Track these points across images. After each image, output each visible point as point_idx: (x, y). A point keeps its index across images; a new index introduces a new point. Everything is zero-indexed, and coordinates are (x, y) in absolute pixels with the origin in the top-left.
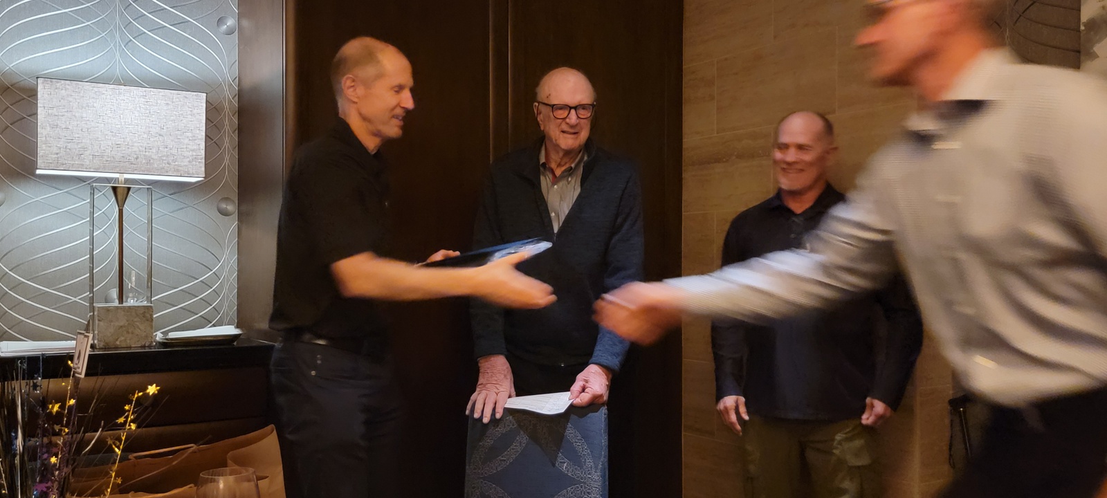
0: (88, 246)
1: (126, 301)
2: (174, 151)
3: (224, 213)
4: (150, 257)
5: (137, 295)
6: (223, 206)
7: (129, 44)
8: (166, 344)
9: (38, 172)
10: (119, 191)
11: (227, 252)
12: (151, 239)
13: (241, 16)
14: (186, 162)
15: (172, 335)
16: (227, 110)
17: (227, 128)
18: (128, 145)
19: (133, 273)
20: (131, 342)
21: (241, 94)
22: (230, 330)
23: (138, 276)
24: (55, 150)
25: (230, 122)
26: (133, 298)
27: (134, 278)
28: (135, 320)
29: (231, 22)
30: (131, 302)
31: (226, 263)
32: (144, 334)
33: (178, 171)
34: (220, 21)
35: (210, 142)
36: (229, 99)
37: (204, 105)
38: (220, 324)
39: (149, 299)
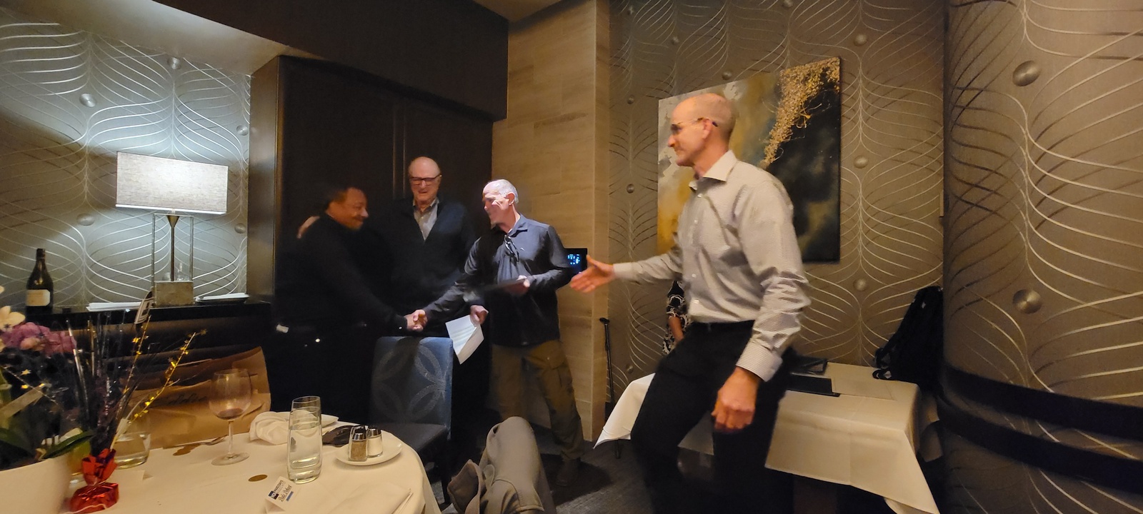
0: (151, 248)
1: (176, 280)
2: (208, 197)
3: (239, 232)
4: (192, 255)
5: (182, 275)
6: (239, 228)
7: (181, 137)
8: (202, 303)
9: (117, 206)
10: (172, 218)
11: (241, 253)
12: (192, 246)
13: (251, 126)
14: (215, 203)
15: (205, 298)
16: (242, 176)
17: (242, 185)
18: (177, 192)
19: (181, 264)
20: (180, 303)
21: (251, 168)
22: (242, 295)
23: (184, 265)
24: (128, 193)
25: (243, 183)
26: (181, 278)
27: (181, 267)
28: (182, 290)
29: (245, 129)
30: (180, 280)
31: (240, 260)
32: (187, 298)
33: (209, 208)
34: (239, 128)
35: (231, 193)
36: (244, 171)
37: (227, 173)
38: (236, 292)
39: (191, 279)
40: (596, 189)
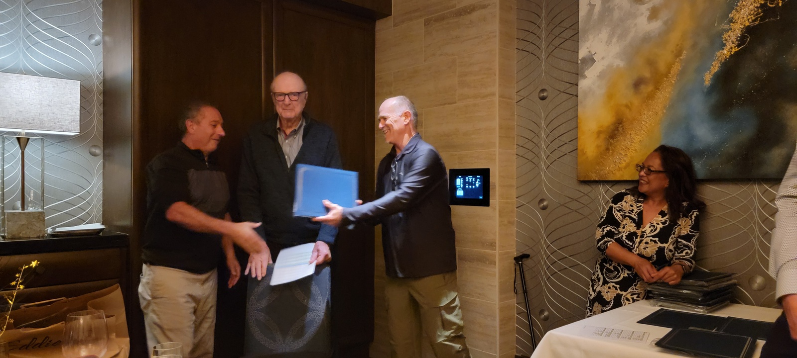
1: (27, 209)
2: (59, 116)
3: (94, 155)
4: (43, 181)
5: (34, 204)
6: (93, 150)
7: (29, 49)
8: (53, 235)
10: (22, 141)
11: (95, 179)
12: (43, 171)
13: (104, 34)
14: (67, 123)
15: (58, 230)
16: (96, 91)
17: (95, 102)
18: (27, 111)
19: (32, 191)
20: (30, 234)
21: (105, 82)
22: (98, 226)
23: (35, 193)
25: (98, 100)
26: (32, 207)
27: (32, 195)
28: (33, 220)
29: (98, 38)
30: (31, 210)
31: (95, 186)
32: (39, 229)
33: (61, 128)
34: (91, 37)
35: (84, 111)
36: (97, 85)
37: (79, 88)
38: (91, 222)
39: (42, 207)
40: (501, 96)
